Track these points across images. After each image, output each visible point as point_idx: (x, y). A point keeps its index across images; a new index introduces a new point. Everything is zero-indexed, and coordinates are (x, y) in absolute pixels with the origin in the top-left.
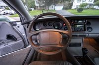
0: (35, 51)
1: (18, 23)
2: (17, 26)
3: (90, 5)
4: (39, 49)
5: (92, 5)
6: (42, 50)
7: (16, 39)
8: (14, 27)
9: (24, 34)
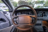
0: (15, 28)
1: (7, 12)
2: (7, 14)
3: (42, 7)
4: (18, 26)
5: (43, 6)
6: (20, 28)
7: (6, 21)
8: (5, 14)
9: (10, 19)
